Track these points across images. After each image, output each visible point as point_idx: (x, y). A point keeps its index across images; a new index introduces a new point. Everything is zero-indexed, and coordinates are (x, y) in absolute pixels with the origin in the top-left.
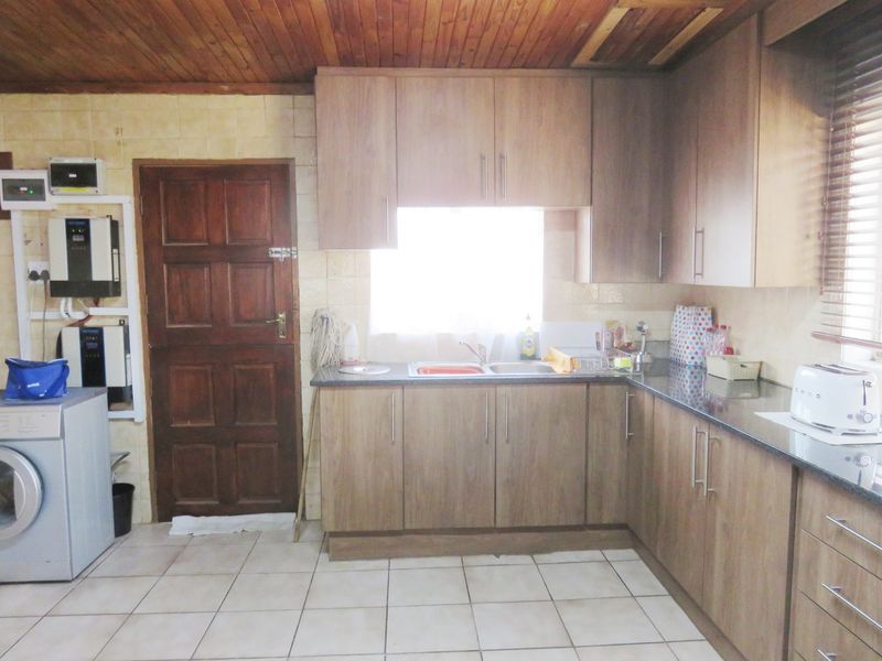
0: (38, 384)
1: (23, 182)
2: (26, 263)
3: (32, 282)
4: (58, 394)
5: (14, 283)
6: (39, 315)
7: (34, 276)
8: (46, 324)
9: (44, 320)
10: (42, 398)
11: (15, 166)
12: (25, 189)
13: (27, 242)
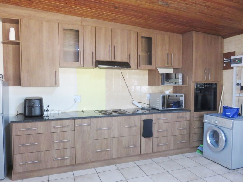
0: (229, 113)
1: (237, 59)
2: (236, 80)
3: (237, 86)
4: (235, 117)
5: (232, 86)
6: (238, 95)
7: (238, 84)
8: (240, 98)
9: (239, 96)
10: (230, 117)
11: (236, 55)
12: (237, 61)
13: (237, 75)
